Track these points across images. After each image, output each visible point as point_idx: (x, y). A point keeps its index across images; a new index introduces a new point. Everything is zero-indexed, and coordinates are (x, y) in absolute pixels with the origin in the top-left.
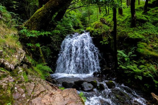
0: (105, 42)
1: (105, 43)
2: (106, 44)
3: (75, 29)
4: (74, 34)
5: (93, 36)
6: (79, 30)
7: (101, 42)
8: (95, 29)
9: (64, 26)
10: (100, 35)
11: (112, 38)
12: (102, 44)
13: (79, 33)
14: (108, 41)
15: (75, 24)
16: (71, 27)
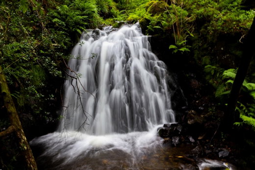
0: (182, 46)
1: (182, 49)
2: (185, 52)
3: (105, 19)
4: (101, 29)
5: (150, 33)
6: (112, 19)
7: (172, 47)
8: (152, 16)
9: (78, 9)
10: (166, 30)
11: (196, 37)
12: (175, 51)
13: (114, 27)
14: (187, 44)
15: (102, 7)
16: (94, 12)
